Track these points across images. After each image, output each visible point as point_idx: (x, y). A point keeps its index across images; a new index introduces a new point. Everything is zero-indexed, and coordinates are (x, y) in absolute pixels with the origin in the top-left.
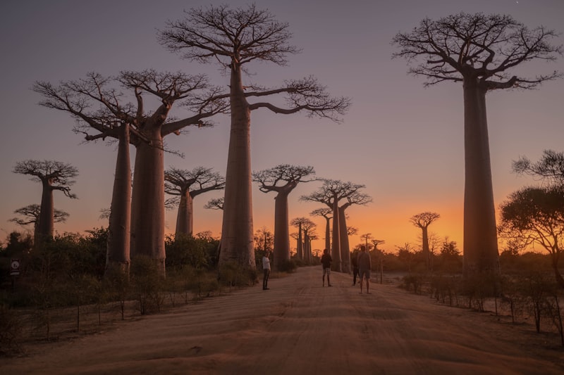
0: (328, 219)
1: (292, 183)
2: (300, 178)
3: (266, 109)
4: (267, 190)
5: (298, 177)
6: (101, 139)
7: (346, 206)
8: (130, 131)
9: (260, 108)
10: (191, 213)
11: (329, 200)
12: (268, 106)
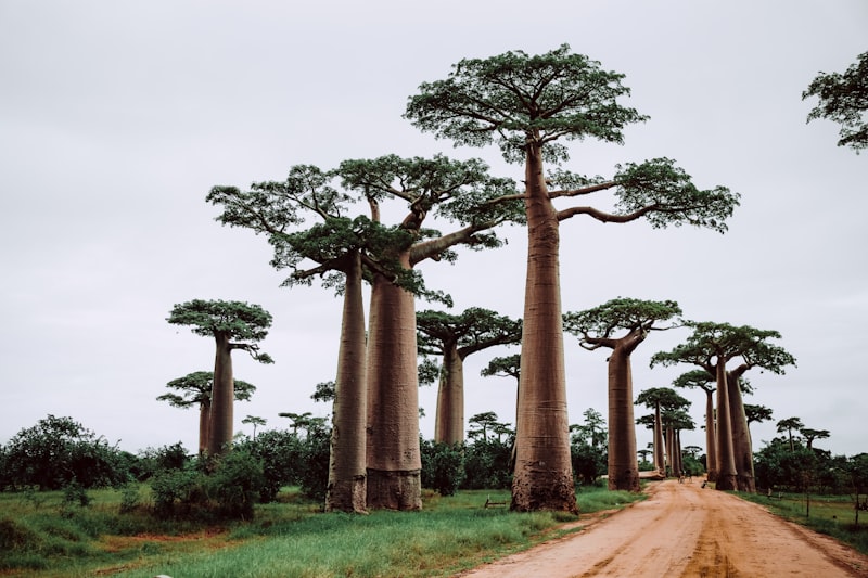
0: (709, 393)
1: (639, 333)
2: (652, 323)
3: (586, 216)
4: (592, 345)
5: (649, 321)
6: (318, 275)
7: (742, 370)
8: (363, 262)
9: (575, 216)
10: (460, 387)
11: (708, 360)
12: (590, 212)
